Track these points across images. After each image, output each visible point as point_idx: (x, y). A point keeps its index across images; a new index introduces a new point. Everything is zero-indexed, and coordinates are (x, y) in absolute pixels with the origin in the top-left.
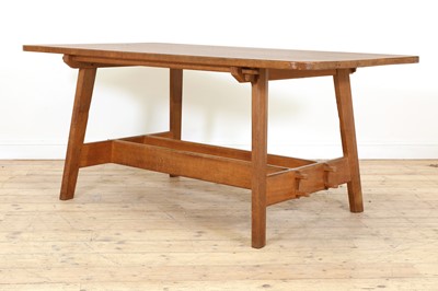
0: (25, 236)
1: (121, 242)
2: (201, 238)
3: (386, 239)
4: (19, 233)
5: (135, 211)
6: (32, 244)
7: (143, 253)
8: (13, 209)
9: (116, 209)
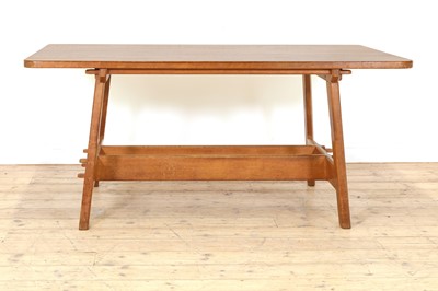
0: (26, 258)
1: (125, 267)
2: (207, 262)
3: (405, 264)
4: (21, 255)
5: (140, 228)
6: (34, 268)
7: (147, 281)
8: (15, 226)
9: (121, 225)
